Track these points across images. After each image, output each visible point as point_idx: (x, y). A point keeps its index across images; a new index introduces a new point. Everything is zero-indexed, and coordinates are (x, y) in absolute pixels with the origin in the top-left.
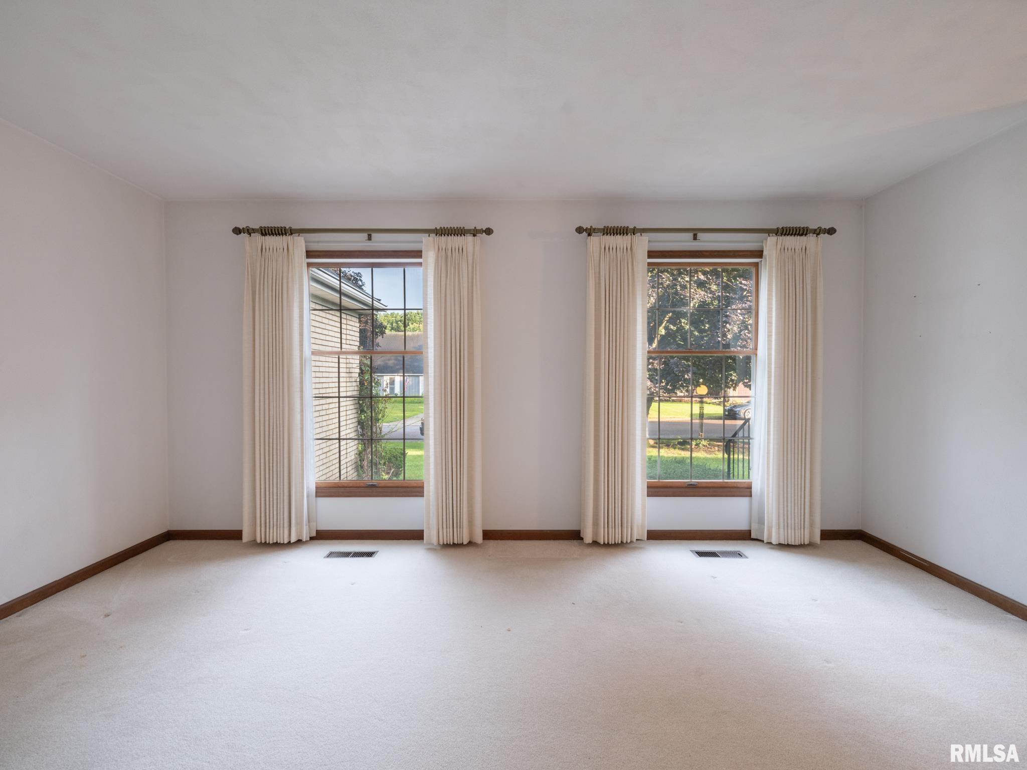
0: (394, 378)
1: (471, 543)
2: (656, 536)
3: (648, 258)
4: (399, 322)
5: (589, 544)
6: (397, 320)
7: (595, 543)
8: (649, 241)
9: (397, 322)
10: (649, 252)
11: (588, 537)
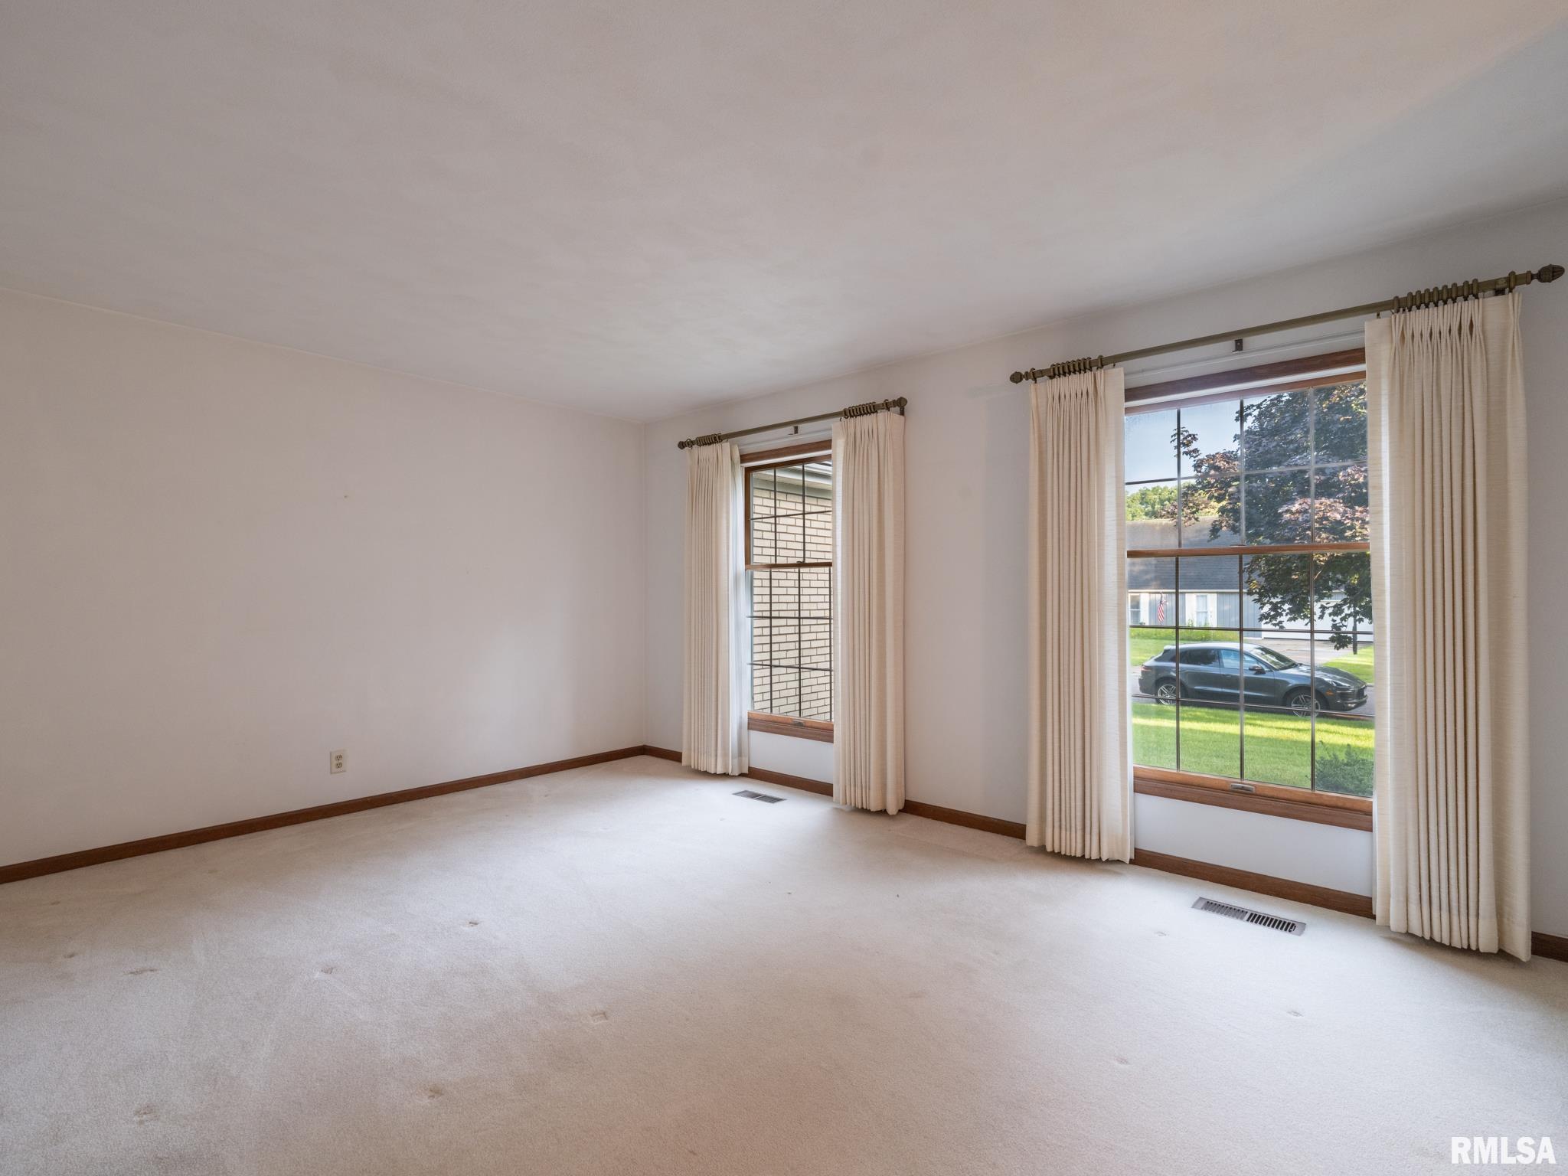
0: (1139, 596)
1: (883, 812)
2: (1146, 860)
3: (1126, 401)
4: (1167, 502)
5: (1032, 847)
6: (1162, 497)
7: (1041, 850)
8: (1125, 375)
9: (1162, 502)
10: (1127, 391)
11: (1032, 839)
